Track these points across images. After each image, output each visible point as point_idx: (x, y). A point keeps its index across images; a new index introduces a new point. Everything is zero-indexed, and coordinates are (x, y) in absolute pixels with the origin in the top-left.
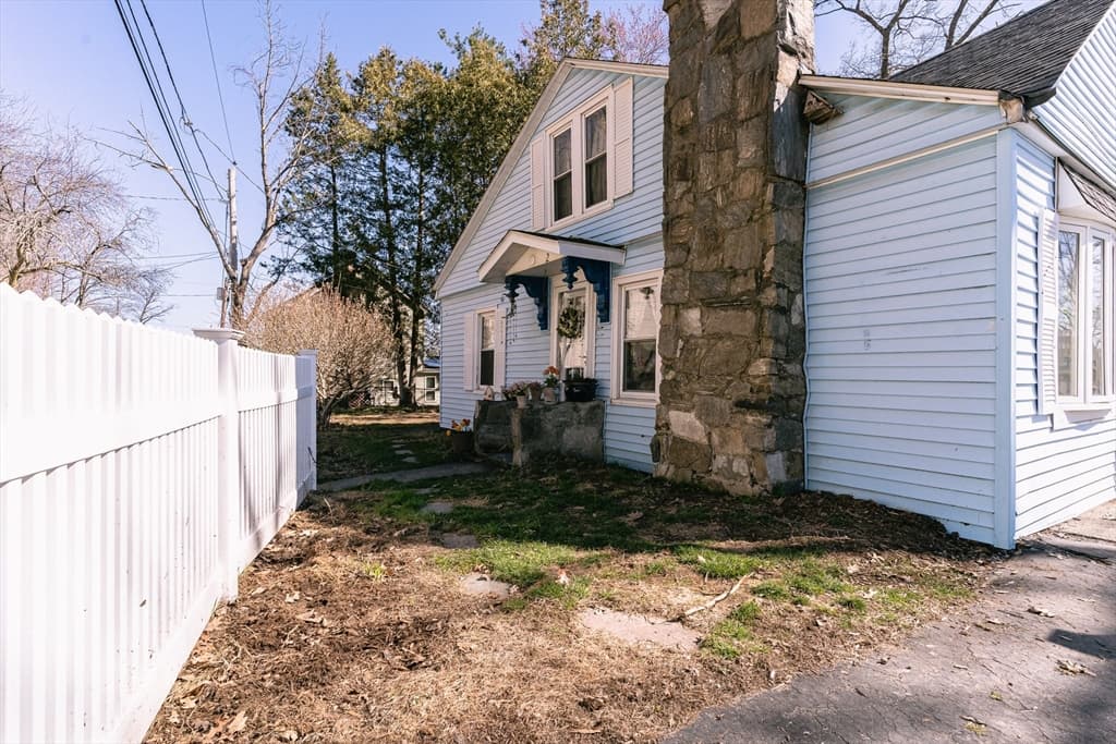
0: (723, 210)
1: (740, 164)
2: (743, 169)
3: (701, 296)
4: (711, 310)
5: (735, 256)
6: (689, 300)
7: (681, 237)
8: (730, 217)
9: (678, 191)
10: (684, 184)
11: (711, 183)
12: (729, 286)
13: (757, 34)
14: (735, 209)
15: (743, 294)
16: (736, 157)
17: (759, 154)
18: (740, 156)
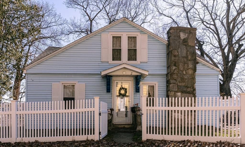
0: (185, 75)
1: (189, 67)
2: (189, 69)
3: (181, 90)
4: (183, 94)
5: (188, 84)
6: (177, 91)
7: (175, 78)
8: (186, 76)
9: (174, 68)
10: (175, 67)
11: (182, 69)
12: (187, 89)
13: (192, 45)
14: (187, 75)
15: (190, 91)
16: (188, 66)
17: (193, 67)
18: (189, 66)
